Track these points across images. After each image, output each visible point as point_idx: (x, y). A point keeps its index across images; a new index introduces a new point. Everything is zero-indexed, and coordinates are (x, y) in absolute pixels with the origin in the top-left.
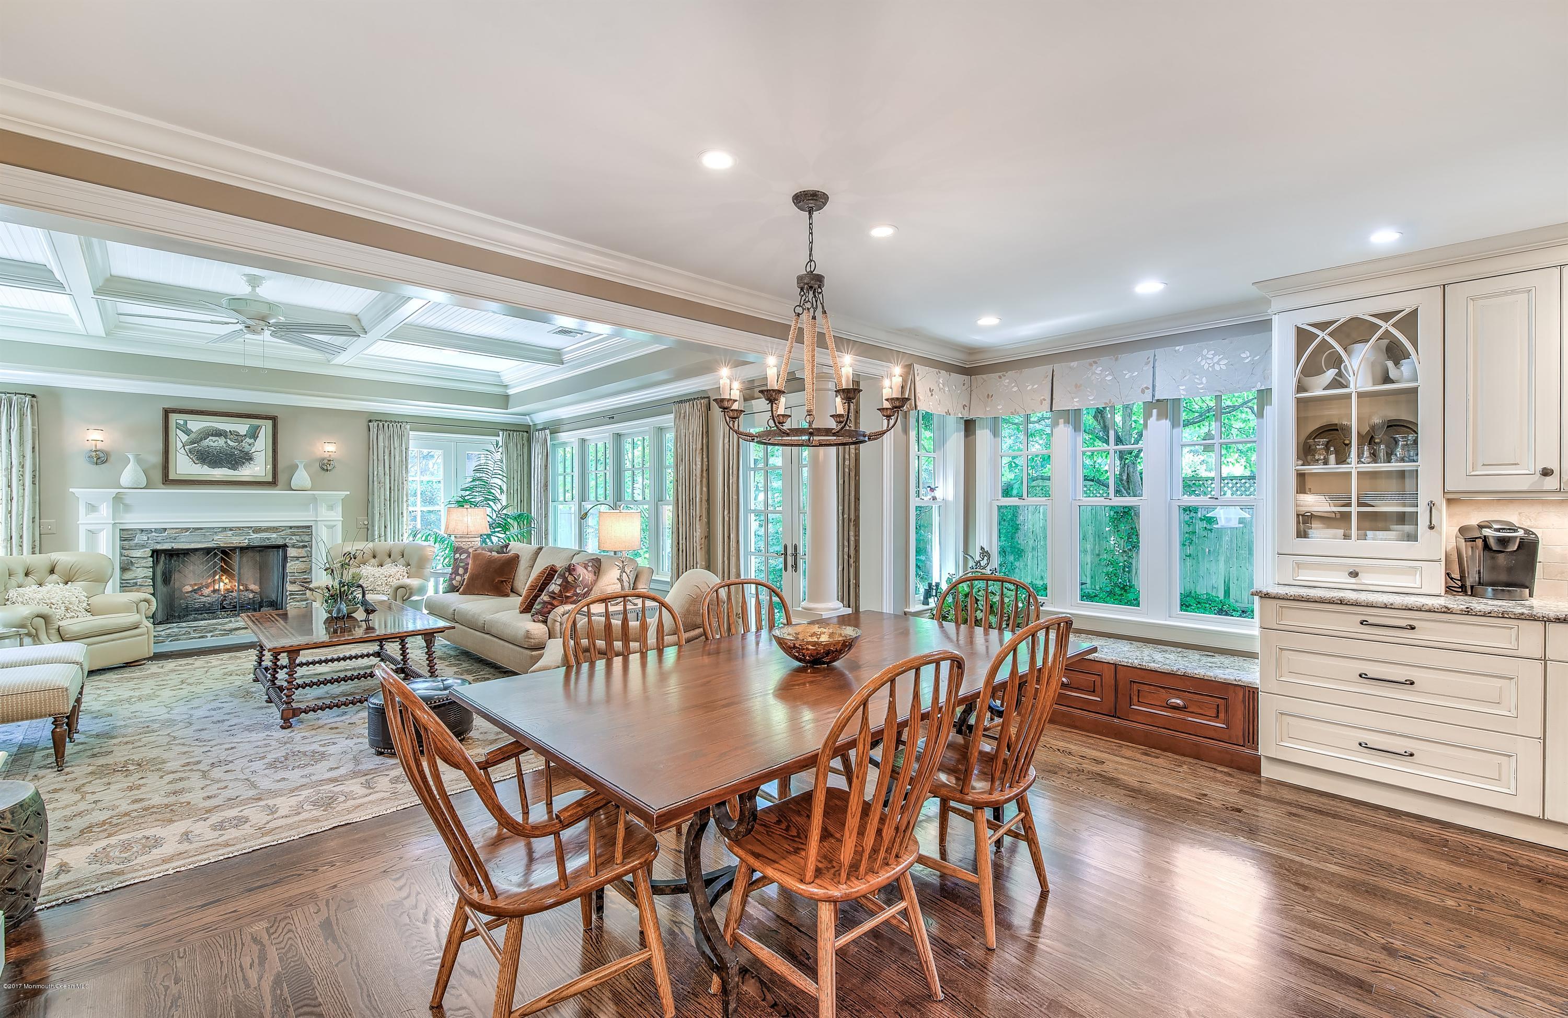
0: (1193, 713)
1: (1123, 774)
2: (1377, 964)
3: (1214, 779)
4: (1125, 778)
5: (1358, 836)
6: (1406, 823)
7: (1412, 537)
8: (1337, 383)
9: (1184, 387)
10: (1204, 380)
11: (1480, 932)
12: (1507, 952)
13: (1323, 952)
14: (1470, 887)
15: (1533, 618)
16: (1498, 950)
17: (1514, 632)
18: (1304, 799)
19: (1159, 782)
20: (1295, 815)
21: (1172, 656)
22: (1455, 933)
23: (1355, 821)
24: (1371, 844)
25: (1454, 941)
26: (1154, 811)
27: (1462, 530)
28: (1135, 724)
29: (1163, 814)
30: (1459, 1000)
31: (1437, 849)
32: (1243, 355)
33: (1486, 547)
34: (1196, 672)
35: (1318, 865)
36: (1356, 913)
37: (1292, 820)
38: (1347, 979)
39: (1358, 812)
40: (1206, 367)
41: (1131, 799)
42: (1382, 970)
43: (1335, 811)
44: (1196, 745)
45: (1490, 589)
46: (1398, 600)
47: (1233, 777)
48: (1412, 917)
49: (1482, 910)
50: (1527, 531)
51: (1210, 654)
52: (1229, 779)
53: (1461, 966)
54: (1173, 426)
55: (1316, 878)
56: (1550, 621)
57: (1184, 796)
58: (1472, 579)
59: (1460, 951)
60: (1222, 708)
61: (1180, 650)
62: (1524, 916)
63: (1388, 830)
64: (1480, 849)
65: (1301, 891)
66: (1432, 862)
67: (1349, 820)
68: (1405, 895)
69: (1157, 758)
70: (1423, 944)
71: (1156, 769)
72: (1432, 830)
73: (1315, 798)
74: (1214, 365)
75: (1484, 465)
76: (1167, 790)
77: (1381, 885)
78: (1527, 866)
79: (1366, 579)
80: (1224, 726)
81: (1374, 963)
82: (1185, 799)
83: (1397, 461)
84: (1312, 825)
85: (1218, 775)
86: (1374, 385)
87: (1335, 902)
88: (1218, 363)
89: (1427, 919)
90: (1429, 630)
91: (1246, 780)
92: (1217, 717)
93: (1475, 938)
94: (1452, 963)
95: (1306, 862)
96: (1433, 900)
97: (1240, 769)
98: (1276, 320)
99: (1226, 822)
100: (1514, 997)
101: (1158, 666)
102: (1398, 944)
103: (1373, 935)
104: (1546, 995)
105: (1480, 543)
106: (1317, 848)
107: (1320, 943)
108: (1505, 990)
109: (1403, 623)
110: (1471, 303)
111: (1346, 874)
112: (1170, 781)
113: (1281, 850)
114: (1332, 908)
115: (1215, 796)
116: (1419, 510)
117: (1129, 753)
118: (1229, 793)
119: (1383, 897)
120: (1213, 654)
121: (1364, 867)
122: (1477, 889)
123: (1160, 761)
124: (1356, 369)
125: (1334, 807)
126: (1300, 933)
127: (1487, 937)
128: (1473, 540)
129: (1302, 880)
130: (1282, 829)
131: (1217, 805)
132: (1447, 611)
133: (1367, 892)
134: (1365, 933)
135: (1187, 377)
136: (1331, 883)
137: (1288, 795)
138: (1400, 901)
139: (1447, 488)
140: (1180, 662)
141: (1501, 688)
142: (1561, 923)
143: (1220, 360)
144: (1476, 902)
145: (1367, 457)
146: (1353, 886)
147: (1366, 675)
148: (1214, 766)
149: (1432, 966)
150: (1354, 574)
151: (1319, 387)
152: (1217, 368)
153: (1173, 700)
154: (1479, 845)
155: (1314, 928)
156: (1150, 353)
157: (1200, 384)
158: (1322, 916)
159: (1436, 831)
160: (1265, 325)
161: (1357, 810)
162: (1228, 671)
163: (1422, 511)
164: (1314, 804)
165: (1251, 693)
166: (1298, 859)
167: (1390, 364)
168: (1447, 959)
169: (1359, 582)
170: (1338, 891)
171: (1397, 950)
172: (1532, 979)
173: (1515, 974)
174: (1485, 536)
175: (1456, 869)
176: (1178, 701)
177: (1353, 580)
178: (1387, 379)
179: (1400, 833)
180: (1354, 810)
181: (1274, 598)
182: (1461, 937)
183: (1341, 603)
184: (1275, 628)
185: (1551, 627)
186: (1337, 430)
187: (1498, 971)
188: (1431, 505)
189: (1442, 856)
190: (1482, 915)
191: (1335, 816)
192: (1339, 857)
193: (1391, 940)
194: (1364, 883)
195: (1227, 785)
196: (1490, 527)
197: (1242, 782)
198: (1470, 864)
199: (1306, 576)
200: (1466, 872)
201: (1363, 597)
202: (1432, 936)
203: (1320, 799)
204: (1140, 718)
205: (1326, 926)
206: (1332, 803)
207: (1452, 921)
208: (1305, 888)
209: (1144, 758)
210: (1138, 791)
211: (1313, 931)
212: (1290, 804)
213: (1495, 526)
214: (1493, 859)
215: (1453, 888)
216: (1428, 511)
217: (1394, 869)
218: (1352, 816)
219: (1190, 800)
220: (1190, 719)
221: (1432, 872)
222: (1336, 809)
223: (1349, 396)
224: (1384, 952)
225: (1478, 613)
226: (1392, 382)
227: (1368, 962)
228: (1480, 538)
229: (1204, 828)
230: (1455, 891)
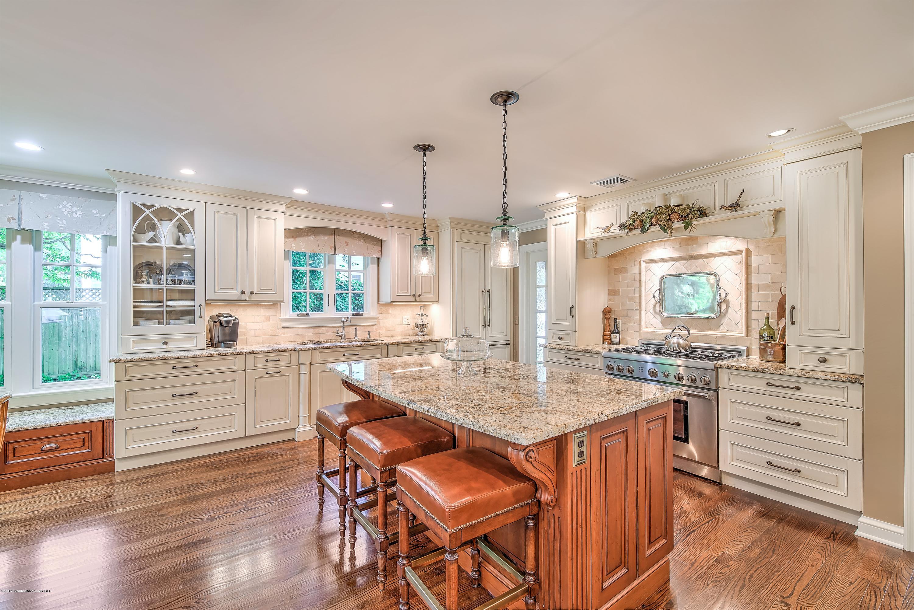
0: (64, 449)
1: (9, 514)
2: (208, 528)
3: (86, 486)
4: (15, 516)
5: (178, 478)
6: (195, 462)
7: (192, 322)
8: (153, 240)
9: (47, 224)
10: (65, 222)
11: (238, 491)
12: (249, 493)
13: (184, 538)
14: (228, 476)
15: (242, 354)
16: (246, 494)
17: (235, 360)
18: (145, 473)
19: (45, 506)
20: (143, 483)
21: (40, 416)
22: (230, 496)
23: (174, 472)
24: (185, 479)
25: (230, 500)
26: (50, 525)
27: (211, 318)
28: (11, 475)
29: (59, 523)
30: (241, 521)
31: (211, 467)
32: (94, 212)
33: (221, 324)
34: (66, 421)
35: (165, 501)
36: (190, 512)
37: (143, 487)
38: (199, 542)
39: (173, 467)
40: (66, 213)
41: (27, 527)
42: (210, 529)
43: (163, 472)
44: (67, 471)
45: (223, 343)
46: (190, 354)
47: (98, 480)
48: (213, 500)
49: (235, 482)
50: (236, 318)
51: (70, 407)
52: (96, 482)
53: (237, 508)
54: (36, 250)
55: (167, 508)
56: (247, 354)
57: (68, 506)
58: (216, 340)
59: (235, 502)
60: (87, 439)
61: (44, 410)
62: (249, 477)
63: (189, 469)
64: (226, 459)
65: (162, 518)
66: (212, 473)
67: (171, 473)
68: (207, 493)
69: (35, 491)
70: (221, 508)
71: (38, 499)
72: (206, 460)
73: (149, 470)
74: (72, 213)
75: (221, 288)
76: (54, 508)
77: (196, 494)
78: (243, 458)
79: (171, 345)
80: (89, 450)
81: (207, 528)
82: (71, 507)
83: (184, 284)
84: (154, 484)
85: (87, 483)
86: (173, 244)
87: (180, 513)
88: (75, 212)
89: (219, 498)
90: (204, 367)
91: (107, 478)
92: (83, 446)
93: (237, 495)
94: (234, 509)
95: (159, 503)
96: (218, 489)
97: (101, 473)
98: (120, 196)
99: (105, 506)
100: (256, 508)
101: (33, 425)
102: (212, 514)
103: (201, 517)
104: (265, 500)
105: (219, 323)
106: (161, 494)
107: (181, 535)
108: (253, 507)
109: (192, 364)
110: (216, 214)
111: (179, 498)
112: (54, 502)
113: (143, 504)
114: (180, 517)
115: (91, 495)
116: (196, 308)
117: (9, 498)
118: (99, 490)
119: (199, 499)
120: (71, 407)
121: (186, 491)
122: (231, 476)
123: (39, 493)
124: (165, 234)
125: (161, 470)
126: (170, 537)
127: (241, 491)
128: (216, 322)
129: (161, 513)
130: (139, 493)
131: (95, 500)
132: (211, 356)
133: (192, 500)
134: (198, 518)
135: (50, 217)
136: (174, 506)
137: (135, 475)
138: (206, 496)
139: (207, 298)
140: (50, 418)
141: (231, 386)
142: (260, 473)
143: (77, 211)
144: (233, 481)
145: (170, 281)
146: (185, 502)
147: (175, 394)
148: (82, 479)
149: (228, 514)
150: (165, 343)
151: (144, 240)
152: (75, 215)
153: (47, 446)
154: (225, 458)
155: (175, 531)
156: (17, 193)
157: (61, 224)
158: (177, 523)
159: (208, 460)
160: (113, 197)
161: (172, 467)
162: (89, 414)
163: (197, 309)
164: (150, 473)
165: (108, 423)
166: (154, 504)
167: (181, 235)
168: (232, 508)
169: (168, 347)
170: (180, 508)
171: (213, 517)
172: (259, 498)
173: (254, 499)
174: (220, 320)
175: (221, 472)
176: (52, 445)
177: (165, 347)
178: (178, 242)
179: (195, 468)
180: (171, 467)
181: (125, 362)
182: (233, 497)
183: (163, 359)
184: (125, 380)
185: (247, 356)
186: (153, 265)
187: (249, 502)
188: (200, 306)
189: (213, 469)
190: (237, 484)
191: (163, 474)
192: (173, 492)
193: (209, 515)
194: (189, 498)
195: (96, 486)
196: (223, 316)
197: (105, 480)
198: (225, 467)
199: (139, 347)
200: (225, 471)
201: (173, 355)
202: (223, 503)
203: (153, 469)
204: (16, 469)
205: (180, 527)
206: (159, 468)
207: (228, 493)
208: (163, 515)
209: (24, 496)
210: (32, 519)
211: (176, 532)
212: (138, 479)
213: (225, 316)
214: (232, 461)
215: (223, 480)
216: (200, 309)
217: (199, 485)
218: (171, 470)
219: (75, 506)
220: (61, 454)
221: (213, 478)
222: (162, 470)
223: (162, 248)
224: (209, 521)
225: (223, 355)
226: (181, 244)
227: (204, 529)
228: (219, 321)
229: (93, 516)
230: (224, 480)
